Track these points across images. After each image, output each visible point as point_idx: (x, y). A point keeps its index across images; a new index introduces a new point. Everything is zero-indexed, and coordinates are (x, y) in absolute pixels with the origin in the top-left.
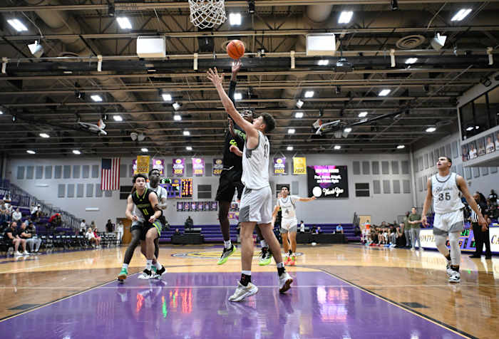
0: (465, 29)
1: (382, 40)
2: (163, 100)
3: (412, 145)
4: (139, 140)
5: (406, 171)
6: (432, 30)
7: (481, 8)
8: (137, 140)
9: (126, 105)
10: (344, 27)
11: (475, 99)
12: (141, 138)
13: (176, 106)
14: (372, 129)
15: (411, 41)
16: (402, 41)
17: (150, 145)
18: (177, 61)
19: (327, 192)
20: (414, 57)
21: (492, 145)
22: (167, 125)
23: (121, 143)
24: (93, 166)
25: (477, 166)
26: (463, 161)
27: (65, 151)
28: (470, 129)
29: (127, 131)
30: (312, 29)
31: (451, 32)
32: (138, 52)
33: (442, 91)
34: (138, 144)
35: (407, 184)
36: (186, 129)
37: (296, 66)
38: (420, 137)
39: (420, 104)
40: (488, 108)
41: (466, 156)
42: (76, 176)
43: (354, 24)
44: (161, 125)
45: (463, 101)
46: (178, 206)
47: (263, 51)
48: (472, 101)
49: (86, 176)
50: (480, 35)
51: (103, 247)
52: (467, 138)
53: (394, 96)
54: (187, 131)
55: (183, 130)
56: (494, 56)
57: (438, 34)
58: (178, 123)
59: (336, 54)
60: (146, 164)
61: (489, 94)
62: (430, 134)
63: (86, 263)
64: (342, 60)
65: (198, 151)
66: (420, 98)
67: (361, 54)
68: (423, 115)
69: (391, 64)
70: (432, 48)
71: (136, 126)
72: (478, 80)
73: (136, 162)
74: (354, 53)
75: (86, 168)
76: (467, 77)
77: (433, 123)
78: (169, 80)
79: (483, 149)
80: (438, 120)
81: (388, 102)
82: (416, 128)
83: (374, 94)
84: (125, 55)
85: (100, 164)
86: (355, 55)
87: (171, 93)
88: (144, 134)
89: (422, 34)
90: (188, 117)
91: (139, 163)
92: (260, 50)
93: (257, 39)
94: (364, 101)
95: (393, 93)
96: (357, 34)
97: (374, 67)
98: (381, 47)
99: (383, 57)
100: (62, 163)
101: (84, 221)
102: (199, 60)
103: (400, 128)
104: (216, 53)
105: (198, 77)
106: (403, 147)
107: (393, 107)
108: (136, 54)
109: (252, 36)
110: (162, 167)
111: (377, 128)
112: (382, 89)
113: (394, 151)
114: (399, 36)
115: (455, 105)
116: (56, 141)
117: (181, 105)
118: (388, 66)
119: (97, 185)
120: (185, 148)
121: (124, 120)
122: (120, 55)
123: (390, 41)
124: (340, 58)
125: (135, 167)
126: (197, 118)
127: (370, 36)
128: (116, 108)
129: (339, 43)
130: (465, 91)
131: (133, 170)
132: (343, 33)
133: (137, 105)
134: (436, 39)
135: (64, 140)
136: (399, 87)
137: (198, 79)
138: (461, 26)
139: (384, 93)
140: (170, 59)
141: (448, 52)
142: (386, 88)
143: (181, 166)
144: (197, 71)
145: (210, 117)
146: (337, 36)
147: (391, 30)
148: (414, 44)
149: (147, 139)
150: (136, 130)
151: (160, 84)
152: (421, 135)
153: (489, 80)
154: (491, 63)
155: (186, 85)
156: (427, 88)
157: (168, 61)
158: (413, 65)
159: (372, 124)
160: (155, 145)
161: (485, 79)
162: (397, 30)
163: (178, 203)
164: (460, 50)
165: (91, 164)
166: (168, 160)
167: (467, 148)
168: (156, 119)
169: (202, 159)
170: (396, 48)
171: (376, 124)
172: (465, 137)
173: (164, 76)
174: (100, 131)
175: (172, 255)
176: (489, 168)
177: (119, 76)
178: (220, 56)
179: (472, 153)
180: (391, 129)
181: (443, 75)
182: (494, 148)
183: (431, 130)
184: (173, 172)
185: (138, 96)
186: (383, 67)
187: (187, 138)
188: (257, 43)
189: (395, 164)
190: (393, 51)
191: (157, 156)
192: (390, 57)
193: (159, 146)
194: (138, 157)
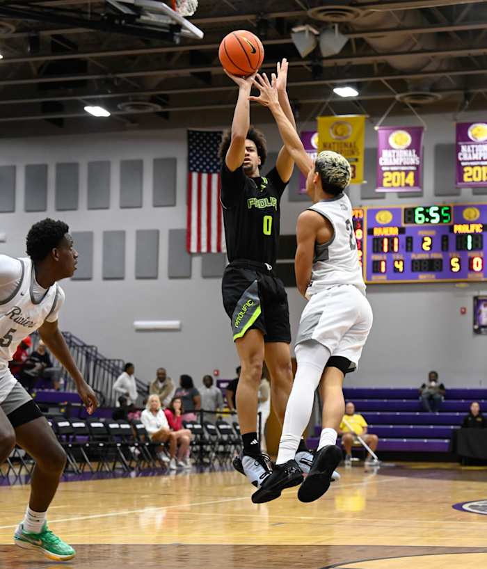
4: (325, 54)
8: (316, 54)
12: (333, 43)
24: (157, 162)
27: (58, 107)
29: (280, 20)
34: (320, 71)
42: (98, 202)
49: (131, 203)
51: (200, 466)
63: (144, 522)
75: (132, 170)
85: (180, 153)
88: (345, 29)
100: (49, 156)
101: (128, 368)
110: (412, 158)
116: (24, 71)
119: (173, 233)
135: (52, 69)
149: (357, 47)
150: (310, 12)
160: (387, 69)
165: (148, 153)
166: (439, 130)
174: (179, 27)
175: (459, 507)
184: (461, 179)
191: (392, 114)
193: (403, 72)
194: (321, 120)
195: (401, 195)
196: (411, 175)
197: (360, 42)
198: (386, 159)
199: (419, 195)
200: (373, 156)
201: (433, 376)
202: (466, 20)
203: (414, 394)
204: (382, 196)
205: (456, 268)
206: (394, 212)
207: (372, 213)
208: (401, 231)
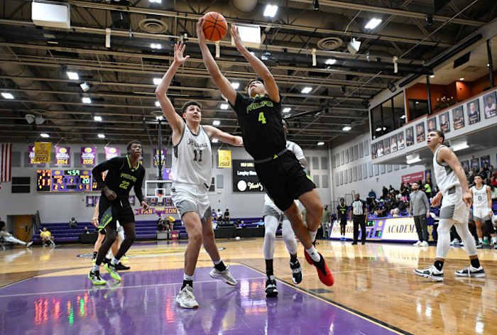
0: (376, 37)
1: (306, 39)
2: (68, 79)
3: (331, 142)
4: (37, 123)
5: (325, 167)
6: (348, 34)
7: (389, 19)
8: (34, 123)
9: (19, 81)
10: (269, 21)
11: (384, 102)
12: (40, 121)
13: (84, 87)
14: (295, 125)
15: (331, 43)
16: (324, 42)
17: (52, 130)
18: (85, 35)
19: (252, 186)
20: (333, 58)
21: (395, 145)
22: (73, 108)
23: (12, 126)
25: (384, 163)
26: (373, 158)
28: (379, 130)
29: (21, 112)
30: (237, 18)
31: (365, 38)
32: (33, 18)
33: (356, 94)
34: (35, 129)
35: (326, 179)
36: (98, 114)
37: (221, 55)
38: (337, 135)
39: (338, 104)
40: (393, 112)
41: (374, 154)
43: (278, 20)
44: (66, 108)
45: (374, 103)
46: (87, 200)
47: (186, 35)
48: (381, 104)
50: (388, 44)
52: (376, 137)
53: (315, 94)
54: (98, 116)
55: (94, 115)
56: (399, 65)
57: (354, 39)
58: (87, 106)
59: (261, 47)
60: (47, 152)
61: (394, 99)
62: (346, 133)
64: (267, 53)
65: (112, 139)
66: (338, 98)
67: (285, 50)
68: (340, 115)
69: (312, 63)
70: (348, 52)
71: (33, 106)
72: (386, 86)
73: (34, 149)
74: (279, 48)
76: (378, 82)
77: (349, 122)
78: (76, 56)
79: (388, 148)
80: (353, 120)
81: (310, 100)
82: (334, 126)
83: (297, 91)
84: (16, 19)
86: (280, 51)
87: (79, 72)
88: (44, 117)
89: (340, 37)
90: (101, 100)
91: (37, 151)
92: (183, 34)
93: (180, 21)
94: (287, 97)
95: (315, 91)
96: (282, 29)
97: (297, 65)
98: (303, 45)
99: (304, 55)
102: (112, 37)
103: (319, 126)
104: (132, 30)
105: (111, 56)
106: (323, 143)
107: (314, 105)
108: (32, 21)
109: (174, 17)
110: (67, 156)
111: (300, 124)
112: (305, 86)
113: (315, 147)
114: (321, 36)
115: (367, 107)
117: (91, 86)
118: (310, 65)
120: (96, 136)
121: (16, 98)
122: (8, 19)
123: (312, 40)
124: (265, 51)
125: (32, 155)
126: (111, 102)
127: (294, 33)
128: (5, 83)
129: (264, 36)
130: (376, 95)
131: (30, 159)
132: (268, 27)
133: (34, 82)
134: (352, 43)
136: (320, 86)
137: (111, 58)
138: (373, 34)
139: (307, 90)
140: (77, 31)
141: (362, 57)
142: (308, 86)
143: (92, 156)
144: (110, 49)
145: (127, 102)
146: (262, 29)
147: (312, 30)
148: (333, 46)
150: (33, 110)
151: (64, 60)
152: (339, 133)
153: (394, 86)
154: (396, 71)
155: (98, 63)
156: (344, 89)
157: (74, 33)
158: (332, 66)
159: (295, 120)
160: (59, 130)
161: (391, 86)
162: (318, 31)
163: (88, 197)
164: (371, 56)
166: (75, 149)
167: (375, 146)
168: (60, 100)
169: (117, 149)
170: (317, 49)
171: (298, 120)
172: (374, 137)
173: (69, 50)
175: (78, 256)
176: (393, 166)
177: (8, 45)
178: (137, 34)
179: (380, 151)
180: (312, 127)
181: (357, 77)
182: (396, 147)
183: (347, 129)
184: (82, 162)
185: (35, 72)
186: (306, 65)
187: (99, 124)
188: (179, 26)
189: (315, 160)
190: (314, 50)
191: (60, 143)
192: (312, 56)
193: (64, 131)
194: (36, 143)
195: (63, 167)
196: (66, 161)
197: (49, 121)
198: (58, 156)
199: (69, 167)
200: (54, 155)
201: (73, 219)
202: (84, 119)
203: (67, 224)
204: (57, 166)
205: (81, 188)
206: (61, 171)
207: (53, 172)
208: (63, 177)
